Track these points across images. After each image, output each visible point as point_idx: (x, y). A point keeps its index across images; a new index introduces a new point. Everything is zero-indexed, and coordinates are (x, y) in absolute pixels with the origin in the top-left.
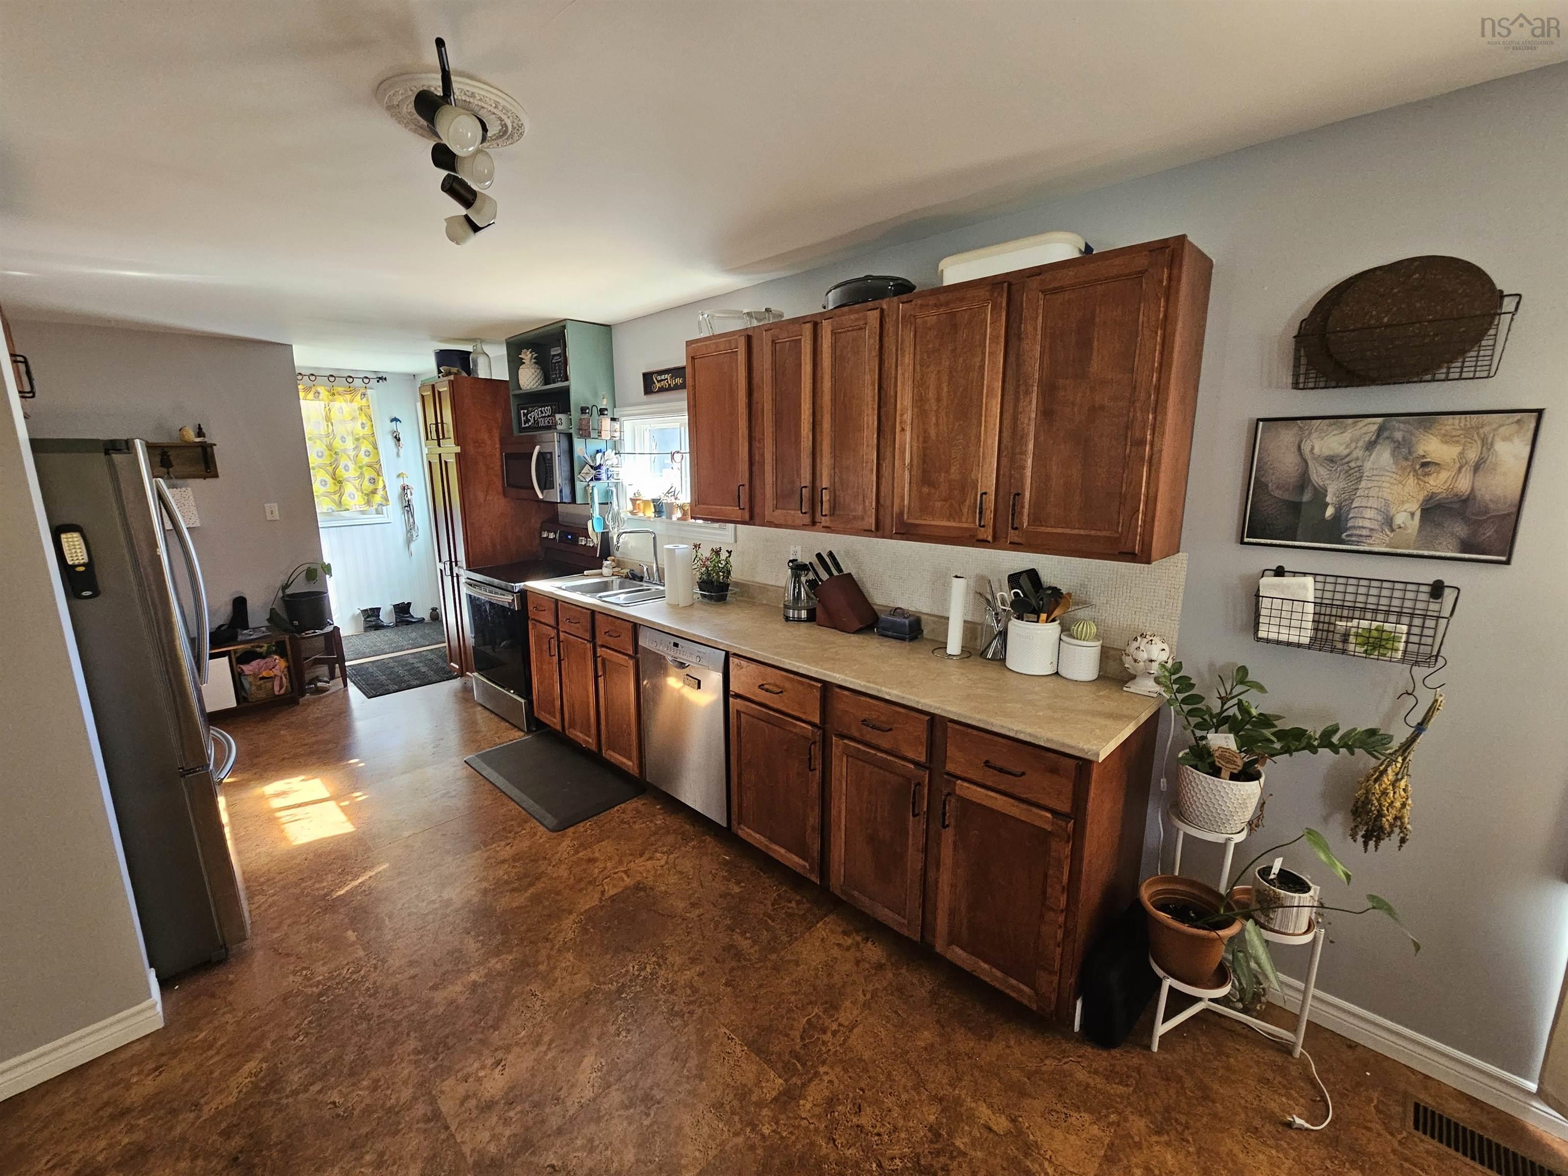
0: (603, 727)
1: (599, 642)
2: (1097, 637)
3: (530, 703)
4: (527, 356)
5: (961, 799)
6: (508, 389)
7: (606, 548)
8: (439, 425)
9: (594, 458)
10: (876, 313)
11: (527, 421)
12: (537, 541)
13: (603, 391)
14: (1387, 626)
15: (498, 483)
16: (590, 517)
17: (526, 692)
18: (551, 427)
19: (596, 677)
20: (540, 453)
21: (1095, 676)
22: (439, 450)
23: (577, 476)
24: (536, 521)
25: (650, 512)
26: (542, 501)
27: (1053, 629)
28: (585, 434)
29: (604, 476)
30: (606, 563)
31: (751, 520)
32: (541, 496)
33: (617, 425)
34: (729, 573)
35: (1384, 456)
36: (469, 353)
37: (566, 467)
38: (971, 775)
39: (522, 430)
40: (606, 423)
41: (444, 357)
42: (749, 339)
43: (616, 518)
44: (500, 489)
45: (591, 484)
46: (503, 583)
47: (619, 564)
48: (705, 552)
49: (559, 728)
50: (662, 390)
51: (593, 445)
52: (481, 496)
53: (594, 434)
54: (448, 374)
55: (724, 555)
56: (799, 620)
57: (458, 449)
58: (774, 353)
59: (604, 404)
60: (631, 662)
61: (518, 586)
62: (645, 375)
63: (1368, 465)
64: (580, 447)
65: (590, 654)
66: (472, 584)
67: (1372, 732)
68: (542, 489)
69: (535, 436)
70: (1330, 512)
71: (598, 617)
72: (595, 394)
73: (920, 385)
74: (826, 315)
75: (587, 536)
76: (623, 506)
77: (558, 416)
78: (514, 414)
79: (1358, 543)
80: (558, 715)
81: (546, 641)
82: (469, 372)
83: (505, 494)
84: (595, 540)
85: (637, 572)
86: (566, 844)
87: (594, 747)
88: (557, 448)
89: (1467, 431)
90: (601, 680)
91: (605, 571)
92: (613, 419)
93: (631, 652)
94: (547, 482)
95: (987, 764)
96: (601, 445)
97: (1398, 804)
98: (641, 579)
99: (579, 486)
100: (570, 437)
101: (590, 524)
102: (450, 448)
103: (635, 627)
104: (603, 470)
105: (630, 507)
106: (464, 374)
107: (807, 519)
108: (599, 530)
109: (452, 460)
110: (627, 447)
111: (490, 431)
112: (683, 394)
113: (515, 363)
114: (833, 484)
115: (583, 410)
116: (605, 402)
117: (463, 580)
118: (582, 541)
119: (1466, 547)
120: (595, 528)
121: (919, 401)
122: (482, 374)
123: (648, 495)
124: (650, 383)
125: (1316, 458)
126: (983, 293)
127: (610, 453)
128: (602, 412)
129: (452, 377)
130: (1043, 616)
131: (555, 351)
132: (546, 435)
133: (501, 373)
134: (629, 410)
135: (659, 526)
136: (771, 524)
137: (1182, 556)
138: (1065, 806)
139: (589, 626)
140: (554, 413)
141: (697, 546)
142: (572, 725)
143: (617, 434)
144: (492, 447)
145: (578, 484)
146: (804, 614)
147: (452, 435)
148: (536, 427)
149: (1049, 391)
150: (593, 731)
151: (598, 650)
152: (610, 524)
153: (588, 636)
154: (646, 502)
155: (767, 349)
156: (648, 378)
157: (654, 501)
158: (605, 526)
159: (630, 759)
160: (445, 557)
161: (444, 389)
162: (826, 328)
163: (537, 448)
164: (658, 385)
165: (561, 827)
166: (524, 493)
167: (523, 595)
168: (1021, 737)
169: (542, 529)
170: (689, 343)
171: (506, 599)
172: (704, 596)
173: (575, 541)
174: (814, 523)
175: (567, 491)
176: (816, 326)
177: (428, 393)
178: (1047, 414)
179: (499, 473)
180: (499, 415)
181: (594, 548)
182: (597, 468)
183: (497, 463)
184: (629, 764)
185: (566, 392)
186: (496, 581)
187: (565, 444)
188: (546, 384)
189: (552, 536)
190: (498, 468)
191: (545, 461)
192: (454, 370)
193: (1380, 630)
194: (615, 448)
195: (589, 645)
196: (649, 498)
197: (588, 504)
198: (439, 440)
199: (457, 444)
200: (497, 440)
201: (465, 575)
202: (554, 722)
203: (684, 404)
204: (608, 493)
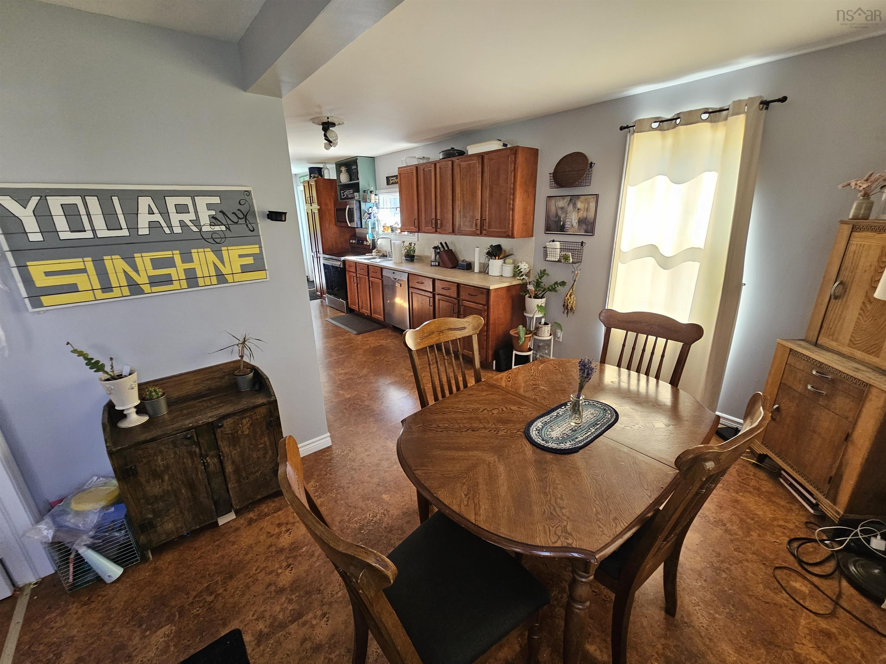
0: (372, 306)
1: (370, 275)
2: (513, 263)
3: (347, 303)
4: (343, 169)
5: (465, 306)
6: (336, 182)
7: (374, 245)
8: (311, 197)
9: (368, 210)
10: (450, 163)
11: (344, 195)
12: (348, 244)
13: (372, 183)
14: (567, 253)
15: (333, 220)
16: (368, 233)
17: (346, 299)
18: (353, 198)
19: (370, 288)
20: (349, 209)
21: (512, 275)
22: (311, 208)
23: (362, 217)
24: (348, 236)
25: (390, 230)
26: (350, 227)
27: (501, 261)
28: (365, 201)
29: (372, 217)
30: (374, 251)
31: (419, 231)
32: (349, 225)
33: (377, 197)
34: (415, 251)
35: (571, 206)
36: (322, 168)
37: (359, 214)
38: (467, 299)
39: (342, 199)
40: (373, 196)
41: (312, 170)
42: (417, 168)
43: (378, 234)
44: (334, 223)
45: (368, 220)
46: (337, 258)
47: (379, 252)
48: (407, 244)
49: (357, 310)
50: (393, 183)
51: (368, 205)
52: (327, 225)
53: (368, 201)
54: (314, 177)
55: (413, 245)
56: (436, 266)
57: (319, 207)
58: (424, 173)
59: (372, 189)
60: (380, 281)
61: (343, 258)
62: (387, 177)
63: (568, 210)
64: (363, 205)
65: (367, 280)
66: (325, 259)
67: (563, 282)
68: (350, 222)
69: (346, 202)
70: (562, 223)
71: (370, 267)
72: (369, 185)
73: (462, 186)
74: (438, 162)
75: (367, 241)
76: (380, 229)
77: (355, 194)
78: (338, 193)
79: (566, 232)
80: (357, 305)
81: (352, 277)
82: (322, 176)
83: (336, 225)
84: (370, 242)
85: (385, 254)
86: (360, 337)
87: (369, 314)
88: (355, 206)
89: (586, 200)
90: (371, 289)
91: (373, 254)
92: (376, 195)
93: (380, 278)
94: (352, 220)
95: (469, 294)
96: (371, 205)
97: (572, 302)
98: (386, 256)
99: (363, 221)
100: (360, 202)
101: (367, 235)
102: (315, 207)
103: (382, 269)
104: (372, 215)
105: (382, 229)
106: (320, 177)
107: (434, 230)
108: (371, 238)
109: (316, 212)
110: (381, 206)
111: (330, 200)
112: (397, 185)
113: (339, 172)
114: (441, 218)
115: (364, 191)
116: (372, 188)
117: (321, 258)
118: (365, 243)
119: (586, 232)
120: (369, 237)
121: (462, 190)
122: (326, 177)
123: (388, 225)
124: (389, 181)
125: (559, 208)
126: (476, 158)
127: (375, 208)
128: (371, 192)
129: (316, 179)
130: (497, 258)
131: (354, 167)
132: (351, 201)
133: (334, 176)
134: (382, 191)
135: (392, 236)
136: (424, 232)
137: (534, 238)
138: (484, 303)
139: (367, 270)
140: (354, 192)
141: (403, 242)
142: (362, 308)
143: (377, 201)
144: (331, 206)
145: (363, 220)
146: (437, 264)
147: (316, 201)
148: (347, 198)
149: (491, 189)
150: (369, 308)
151: (370, 278)
152: (375, 236)
153: (366, 274)
154: (388, 227)
155: (422, 172)
156: (388, 178)
157: (391, 226)
158: (373, 237)
159: (381, 315)
160: (314, 250)
161: (313, 183)
162: (438, 165)
163: (348, 206)
164: (391, 182)
165: (359, 334)
166: (343, 224)
167: (344, 262)
168: (476, 285)
169: (350, 239)
170: (399, 168)
171: (338, 264)
172: (406, 260)
173: (362, 243)
174: (436, 231)
175: (359, 223)
176: (435, 164)
177: (307, 185)
178: (491, 195)
179: (334, 216)
180: (333, 194)
181: (369, 245)
182: (370, 214)
183: (332, 212)
184: (381, 317)
185: (358, 183)
186: (334, 257)
187: (358, 204)
188: (351, 181)
189: (354, 241)
190: (333, 214)
191: (351, 211)
192: (316, 176)
193: (566, 254)
194: (377, 206)
195: (367, 277)
196: (389, 226)
197: (367, 228)
198: (311, 203)
199: (318, 205)
200: (333, 204)
201: (322, 256)
202: (356, 308)
203: (398, 189)
204: (374, 224)
